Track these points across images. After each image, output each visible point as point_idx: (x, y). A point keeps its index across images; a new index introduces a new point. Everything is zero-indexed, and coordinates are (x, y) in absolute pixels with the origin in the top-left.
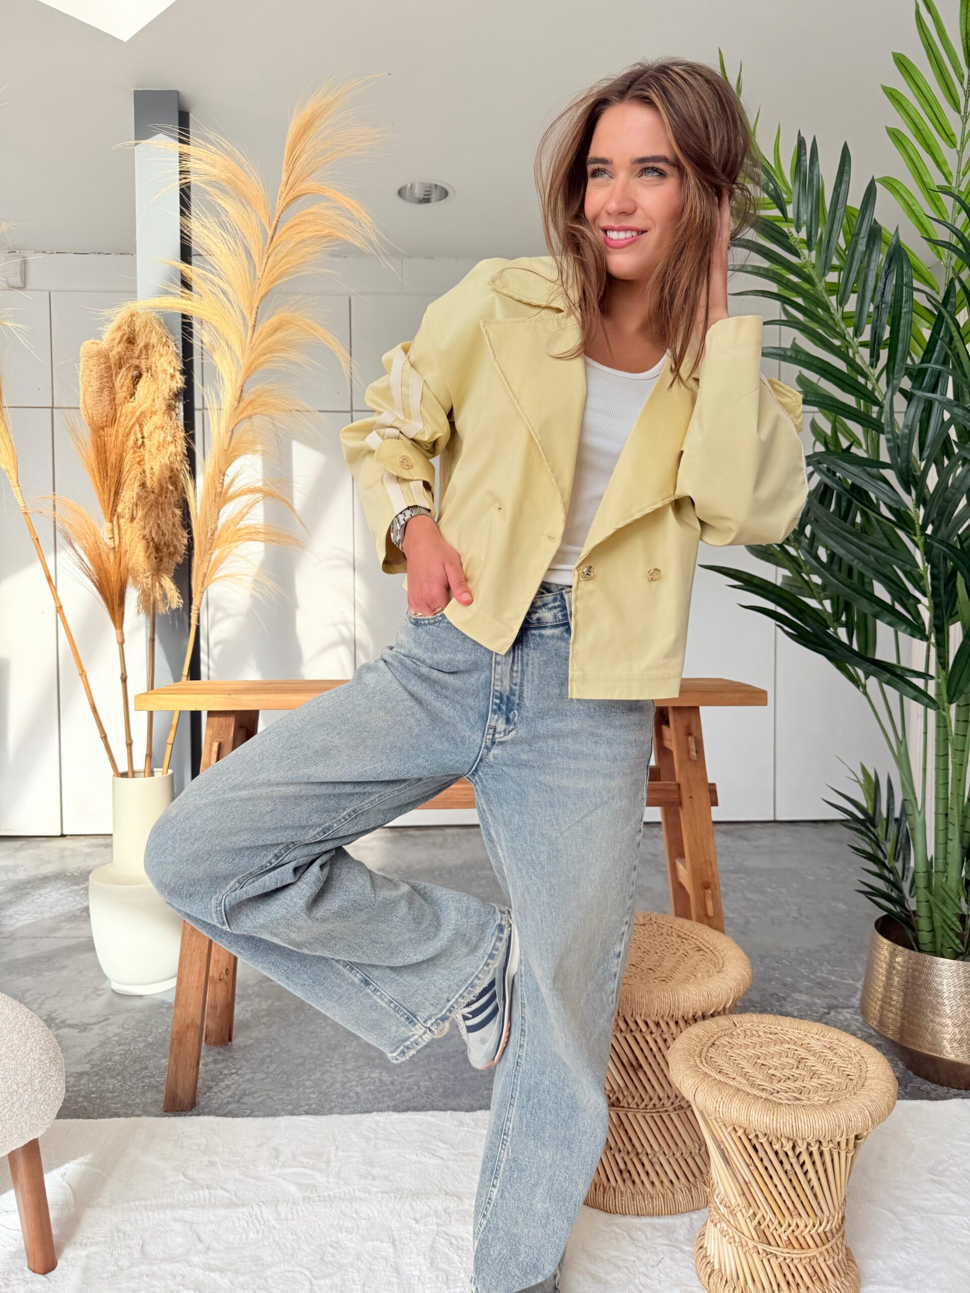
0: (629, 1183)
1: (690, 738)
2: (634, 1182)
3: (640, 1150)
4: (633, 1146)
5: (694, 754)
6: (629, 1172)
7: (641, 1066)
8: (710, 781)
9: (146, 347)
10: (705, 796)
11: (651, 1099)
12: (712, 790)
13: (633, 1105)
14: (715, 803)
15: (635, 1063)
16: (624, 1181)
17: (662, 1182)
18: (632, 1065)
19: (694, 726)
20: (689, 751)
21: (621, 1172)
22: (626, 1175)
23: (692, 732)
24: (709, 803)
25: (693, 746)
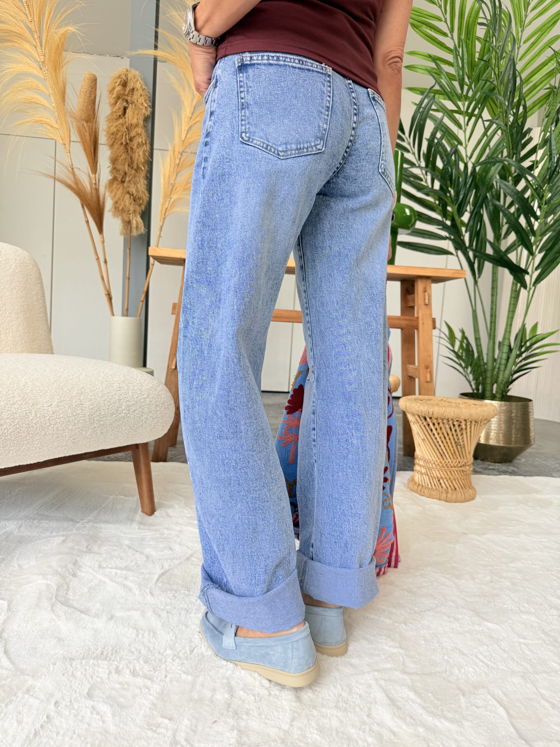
1: (426, 294)
5: (427, 301)
8: (434, 316)
9: (133, 89)
10: (430, 323)
12: (434, 321)
14: (434, 328)
19: (428, 288)
20: (425, 299)
23: (426, 291)
24: (432, 327)
25: (427, 298)
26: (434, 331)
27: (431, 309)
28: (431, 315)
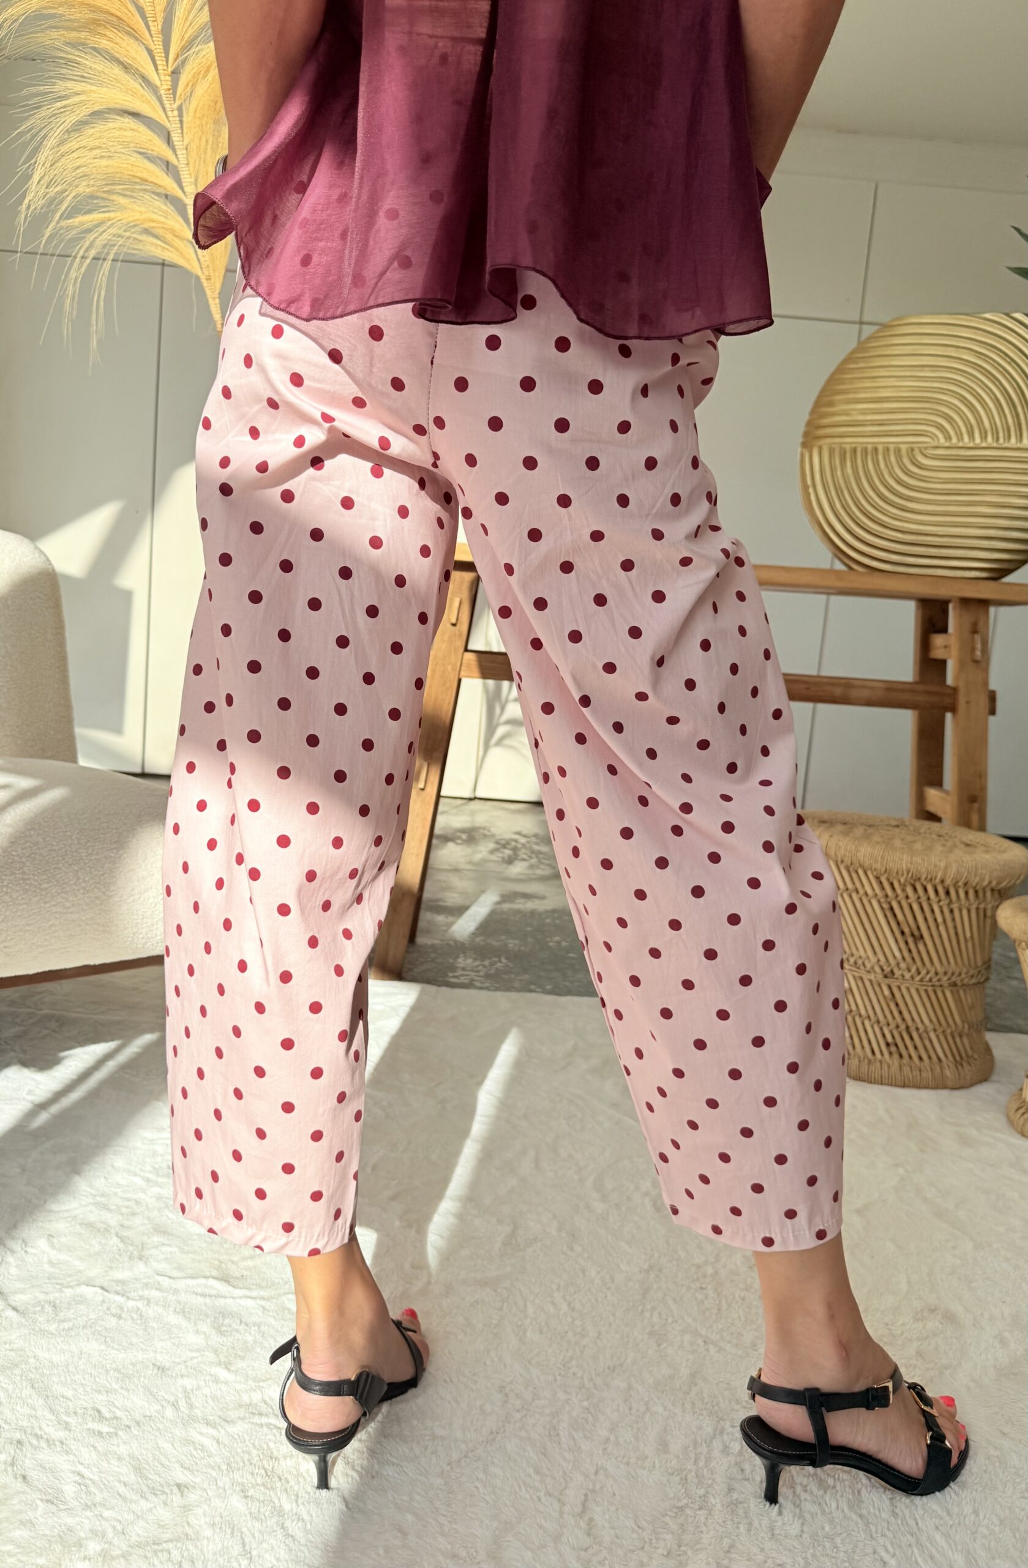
0: (896, 1056)
1: (976, 636)
2: (901, 1056)
3: (910, 1023)
4: (904, 1020)
5: (978, 653)
6: (896, 1045)
7: (922, 937)
8: (992, 687)
10: (984, 701)
11: (928, 973)
12: (992, 697)
13: (907, 976)
14: (993, 712)
15: (916, 933)
16: (891, 1054)
17: (930, 1058)
18: (913, 935)
19: (981, 624)
20: (973, 649)
21: (888, 1045)
22: (893, 1049)
23: (977, 630)
24: (987, 711)
25: (979, 646)
26: (991, 718)
27: (986, 671)
28: (986, 683)
